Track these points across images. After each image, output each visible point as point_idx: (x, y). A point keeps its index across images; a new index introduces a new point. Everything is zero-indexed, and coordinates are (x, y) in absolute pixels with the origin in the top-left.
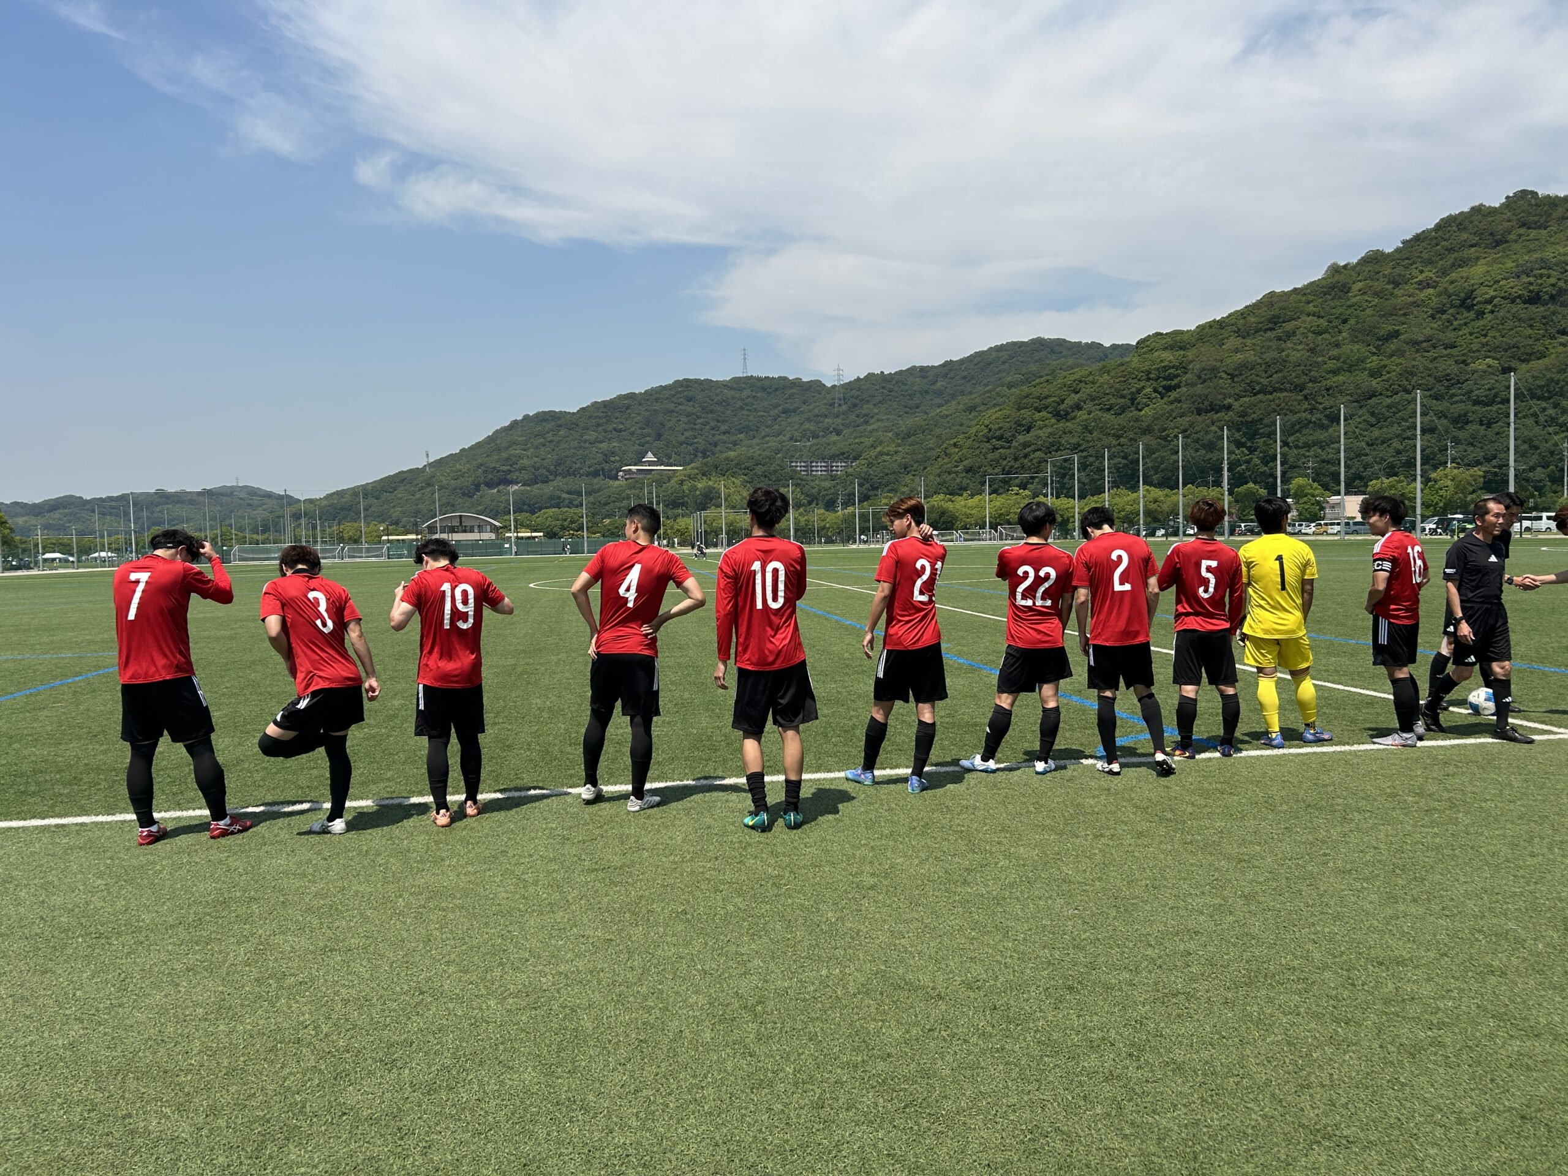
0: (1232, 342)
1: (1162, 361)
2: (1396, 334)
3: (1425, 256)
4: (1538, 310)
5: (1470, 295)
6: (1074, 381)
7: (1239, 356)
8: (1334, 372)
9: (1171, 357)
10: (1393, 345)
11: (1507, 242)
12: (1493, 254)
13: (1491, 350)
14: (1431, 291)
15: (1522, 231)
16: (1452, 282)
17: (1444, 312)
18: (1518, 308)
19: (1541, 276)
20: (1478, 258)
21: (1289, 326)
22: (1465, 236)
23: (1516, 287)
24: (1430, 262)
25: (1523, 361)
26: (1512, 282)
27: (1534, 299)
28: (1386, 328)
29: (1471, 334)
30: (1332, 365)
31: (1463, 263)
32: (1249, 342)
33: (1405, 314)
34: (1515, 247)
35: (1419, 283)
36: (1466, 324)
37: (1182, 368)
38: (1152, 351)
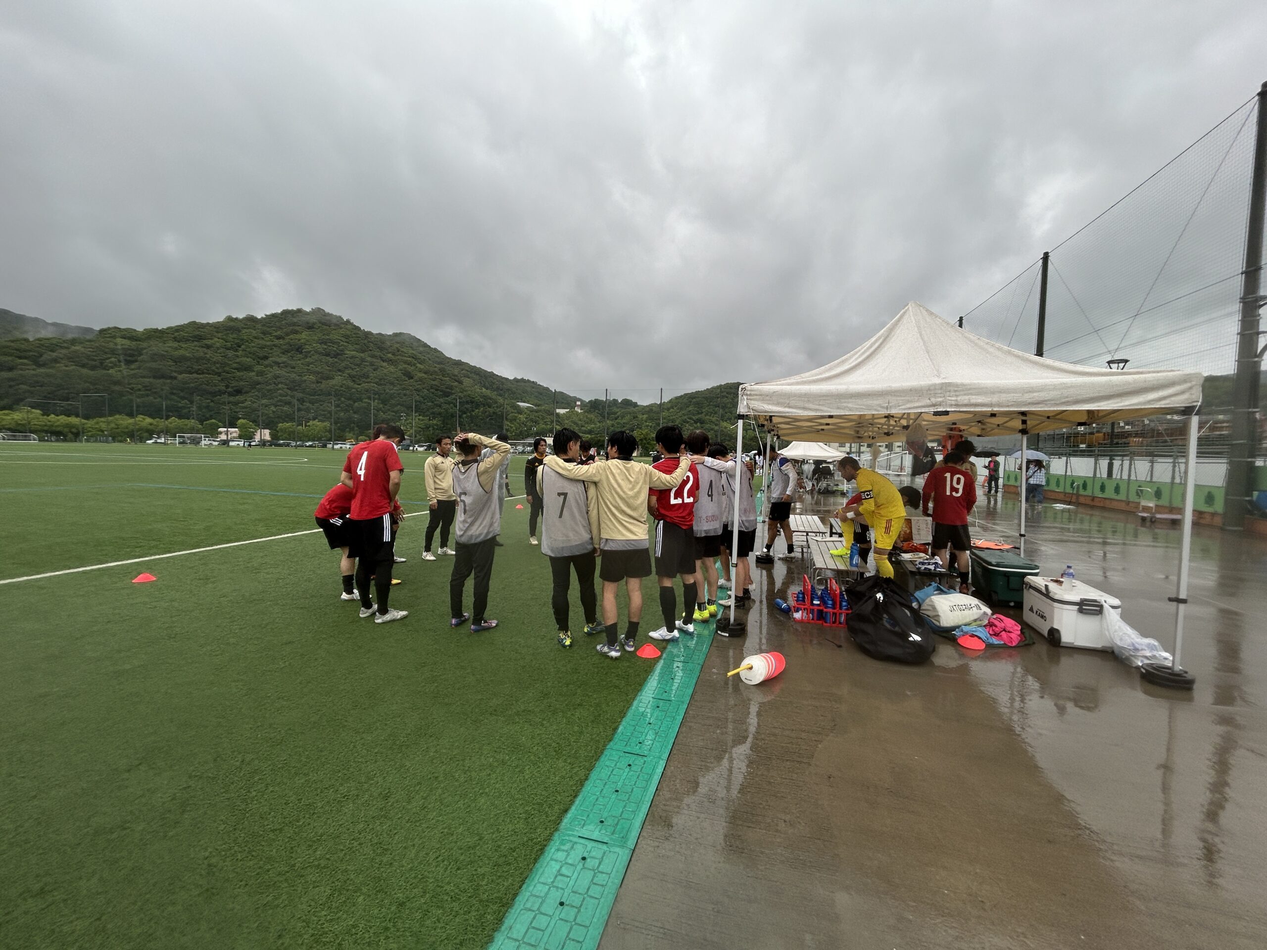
0: (172, 343)
1: (122, 345)
4: (329, 359)
5: (300, 347)
7: (178, 351)
8: (237, 370)
9: (129, 344)
12: (309, 332)
13: (312, 373)
14: (281, 341)
16: (292, 340)
17: (289, 352)
18: (321, 357)
22: (295, 320)
23: (320, 348)
24: (280, 328)
25: (325, 379)
26: (318, 346)
28: (261, 354)
29: (303, 364)
30: (235, 366)
32: (183, 345)
33: (270, 349)
35: (276, 336)
36: (299, 359)
37: (140, 352)
38: (114, 337)
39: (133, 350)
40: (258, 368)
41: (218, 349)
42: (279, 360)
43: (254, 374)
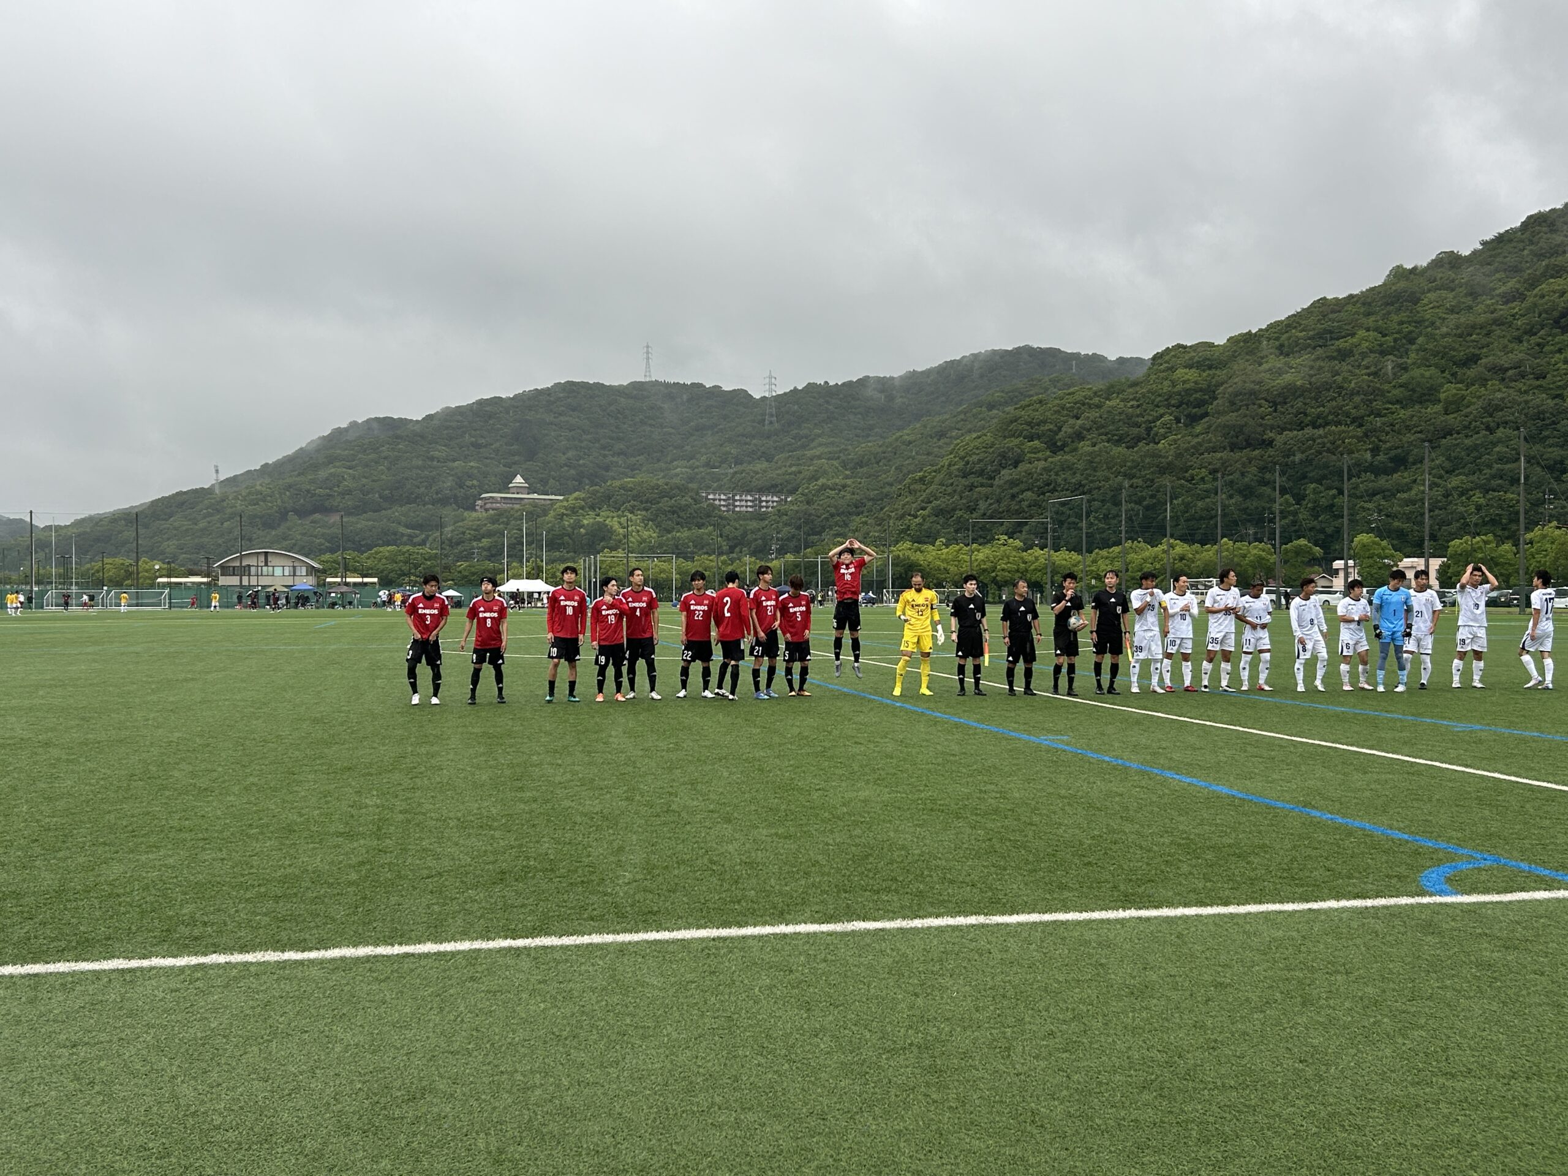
1: (1185, 382)
2: (1475, 358)
3: (1509, 261)
5: (1564, 313)
6: (1075, 403)
7: (1282, 378)
9: (1197, 378)
17: (1534, 333)
21: (1345, 343)
22: (1558, 239)
31: (1556, 273)
37: (1211, 392)
38: (1172, 369)
39: (1201, 390)
40: (1449, 391)
41: (1364, 355)
42: (1505, 361)
43: (1438, 407)
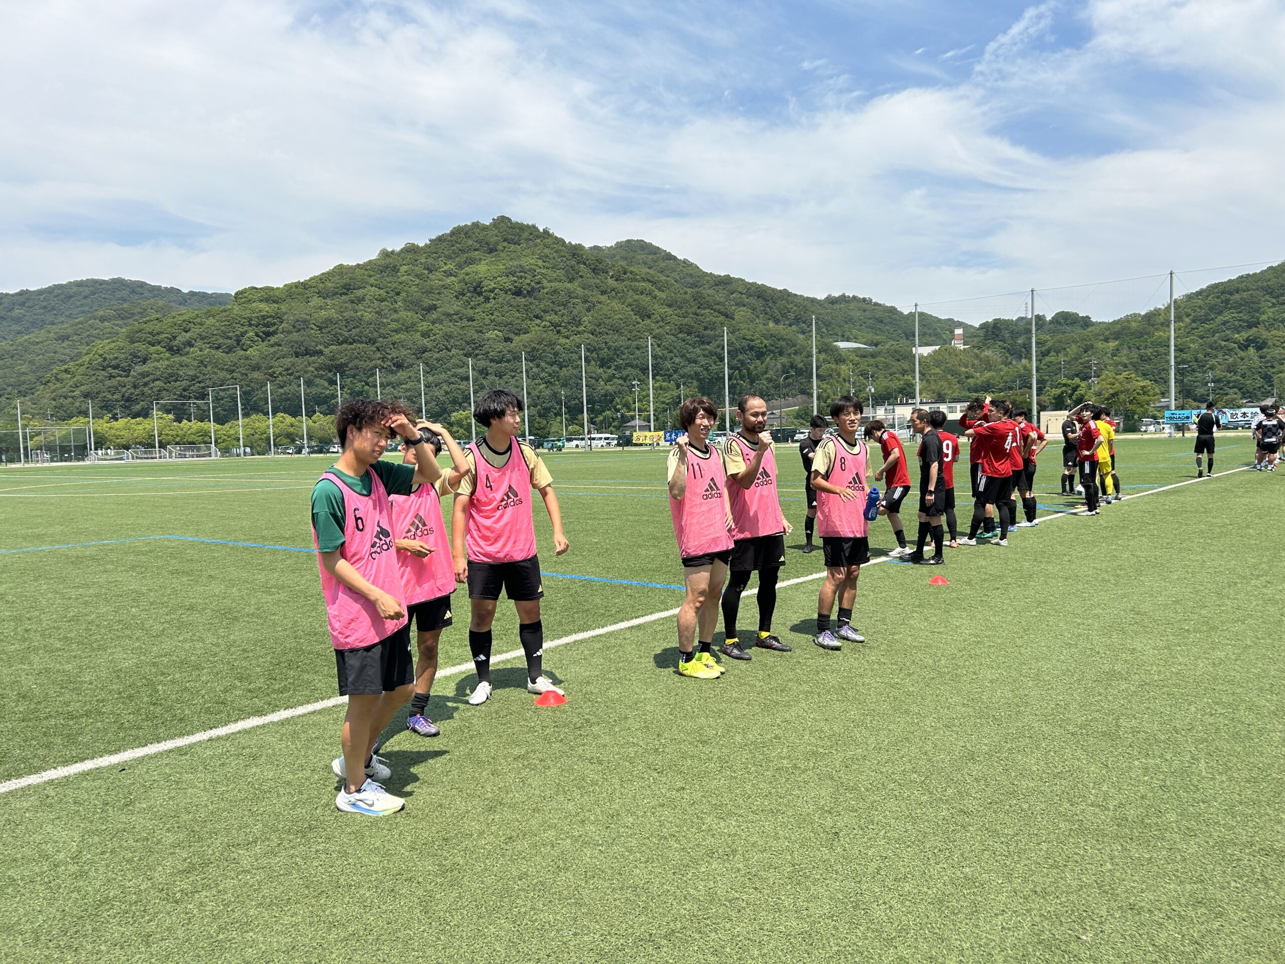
0: (316, 301)
1: (260, 311)
2: (434, 308)
3: (447, 253)
4: (521, 300)
5: (479, 285)
6: (184, 321)
7: (323, 312)
8: (396, 331)
9: (267, 309)
10: (434, 316)
11: (496, 250)
12: (490, 258)
13: (497, 325)
14: (453, 278)
15: (505, 244)
16: (467, 274)
17: (464, 295)
18: (509, 297)
19: (521, 277)
20: (480, 259)
21: (359, 293)
22: (470, 242)
23: (507, 282)
24: (449, 257)
25: (516, 334)
26: (505, 279)
27: (518, 293)
28: (427, 302)
29: (483, 312)
30: (393, 325)
31: (470, 262)
32: (329, 301)
33: (439, 293)
34: (503, 255)
35: (445, 272)
36: (479, 304)
37: (280, 319)
38: (250, 302)
39: (272, 316)
41: (371, 302)
42: (451, 309)
43: (418, 335)
